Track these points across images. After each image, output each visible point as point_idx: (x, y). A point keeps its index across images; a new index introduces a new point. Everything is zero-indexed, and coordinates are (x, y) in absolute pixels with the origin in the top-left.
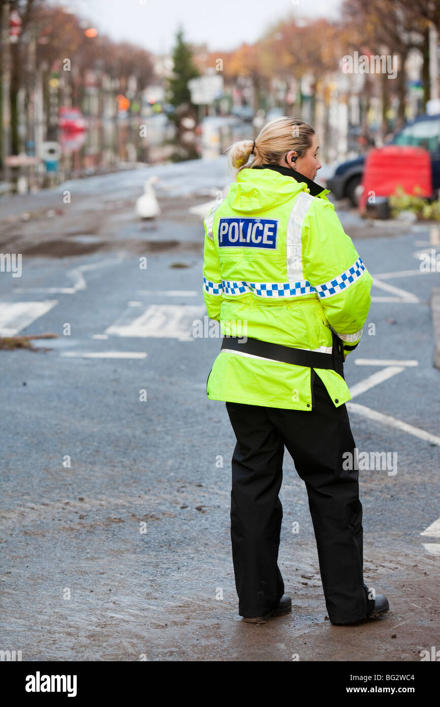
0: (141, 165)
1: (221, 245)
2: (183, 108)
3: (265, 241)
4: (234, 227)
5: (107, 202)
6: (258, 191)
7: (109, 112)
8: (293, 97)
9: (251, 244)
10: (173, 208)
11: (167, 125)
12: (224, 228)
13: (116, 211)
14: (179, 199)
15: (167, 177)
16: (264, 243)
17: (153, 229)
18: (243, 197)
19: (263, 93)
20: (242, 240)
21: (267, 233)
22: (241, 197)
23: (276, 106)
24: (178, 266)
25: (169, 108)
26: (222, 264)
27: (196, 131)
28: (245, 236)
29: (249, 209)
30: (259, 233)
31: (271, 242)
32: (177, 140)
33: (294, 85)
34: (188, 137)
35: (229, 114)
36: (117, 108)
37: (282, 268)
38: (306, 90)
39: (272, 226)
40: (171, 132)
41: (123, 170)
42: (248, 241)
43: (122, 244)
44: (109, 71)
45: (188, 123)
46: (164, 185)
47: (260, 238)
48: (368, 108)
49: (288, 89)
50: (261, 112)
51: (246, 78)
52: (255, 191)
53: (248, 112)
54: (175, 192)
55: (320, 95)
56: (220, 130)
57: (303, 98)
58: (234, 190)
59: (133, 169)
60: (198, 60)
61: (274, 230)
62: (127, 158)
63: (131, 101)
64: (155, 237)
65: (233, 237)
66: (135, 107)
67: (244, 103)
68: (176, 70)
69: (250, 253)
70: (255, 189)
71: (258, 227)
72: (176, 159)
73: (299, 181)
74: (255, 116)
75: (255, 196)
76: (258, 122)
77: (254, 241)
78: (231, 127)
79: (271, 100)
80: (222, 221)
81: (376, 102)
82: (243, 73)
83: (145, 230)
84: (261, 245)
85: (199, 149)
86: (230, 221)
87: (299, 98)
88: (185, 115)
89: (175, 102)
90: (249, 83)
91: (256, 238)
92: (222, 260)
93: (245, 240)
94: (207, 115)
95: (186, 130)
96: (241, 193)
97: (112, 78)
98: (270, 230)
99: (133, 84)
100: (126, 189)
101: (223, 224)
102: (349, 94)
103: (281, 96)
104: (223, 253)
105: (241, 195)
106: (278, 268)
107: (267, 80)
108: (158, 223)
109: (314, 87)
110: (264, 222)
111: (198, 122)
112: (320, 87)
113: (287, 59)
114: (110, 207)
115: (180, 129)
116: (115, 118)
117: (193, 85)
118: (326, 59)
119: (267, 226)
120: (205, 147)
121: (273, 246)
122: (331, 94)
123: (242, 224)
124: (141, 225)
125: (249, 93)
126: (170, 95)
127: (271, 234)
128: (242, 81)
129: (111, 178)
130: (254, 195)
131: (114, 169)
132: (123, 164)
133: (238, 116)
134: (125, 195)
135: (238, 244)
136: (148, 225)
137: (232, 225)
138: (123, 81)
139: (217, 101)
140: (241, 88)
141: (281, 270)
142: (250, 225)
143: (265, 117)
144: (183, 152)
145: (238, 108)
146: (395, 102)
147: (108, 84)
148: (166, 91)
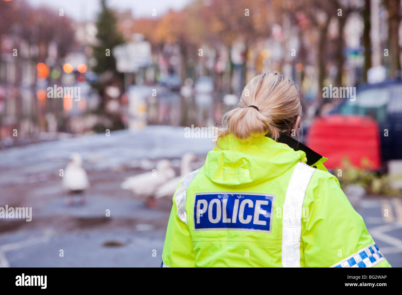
0: (64, 136)
1: (197, 226)
2: (107, 76)
3: (257, 222)
4: (215, 205)
5: (29, 175)
6: (248, 161)
7: (28, 80)
8: (222, 66)
9: (238, 225)
10: (102, 181)
11: (89, 94)
12: (202, 206)
13: (40, 184)
14: (107, 171)
15: (93, 148)
16: (255, 223)
17: (82, 204)
18: (227, 168)
19: (190, 61)
20: (225, 220)
21: (259, 211)
22: (224, 168)
23: (205, 75)
24: (112, 245)
25: (91, 76)
26: (198, 250)
27: (122, 100)
28: (230, 215)
29: (237, 182)
30: (249, 211)
31: (264, 223)
32: (101, 110)
33: (224, 54)
34: (113, 106)
35: (155, 83)
36: (36, 76)
37: (276, 255)
38: (237, 58)
39: (266, 203)
40: (94, 101)
41: (45, 141)
42: (234, 221)
43: (48, 221)
44: (27, 37)
45: (113, 92)
46: (92, 156)
47: (249, 218)
48: (303, 76)
49: (217, 58)
50: (189, 81)
51: (172, 45)
52: (244, 160)
53: (175, 81)
54: (102, 164)
55: (251, 64)
56: (147, 99)
57: (233, 66)
58: (216, 160)
59: (56, 140)
60: (124, 27)
61: (268, 208)
62: (46, 128)
63: (51, 69)
64: (84, 212)
65: (214, 217)
66: (55, 74)
67: (171, 71)
68: (99, 36)
69: (236, 236)
70: (244, 158)
71: (247, 205)
72: (99, 129)
73: (296, 150)
74: (183, 84)
75: (244, 167)
76: (186, 91)
77: (242, 221)
78: (158, 96)
79: (200, 69)
80: (198, 197)
81: (312, 71)
82: (170, 40)
83: (72, 205)
84: (251, 226)
85: (125, 119)
86: (209, 198)
87: (229, 66)
88: (110, 83)
89: (98, 70)
90: (176, 50)
91: (245, 218)
92: (198, 245)
93: (230, 220)
94: (134, 83)
95: (110, 98)
96: (226, 163)
97: (30, 44)
98: (263, 207)
99: (53, 51)
100: (48, 161)
101: (200, 202)
102: (282, 63)
103: (210, 64)
104: (199, 237)
105: (224, 166)
106: (272, 255)
107: (195, 48)
108: (87, 198)
109: (245, 55)
110: (255, 198)
111: (123, 90)
112: (252, 55)
113: (217, 26)
114: (32, 180)
115: (104, 98)
116: (34, 87)
117: (119, 52)
118: (258, 25)
119: (259, 203)
120: (132, 117)
121: (267, 228)
122: (264, 62)
123: (225, 201)
124: (67, 200)
125: (176, 61)
126: (93, 62)
127: (264, 212)
128: (168, 48)
129: (32, 150)
130: (242, 165)
131: (33, 140)
132: (43, 135)
133: (164, 85)
134: (48, 167)
135: (220, 225)
136: (77, 199)
137: (213, 201)
138: (43, 48)
139: (144, 69)
140: (167, 56)
141: (274, 257)
142: (237, 202)
143: (193, 86)
144: (107, 122)
145: (163, 77)
146: (332, 70)
147: (27, 51)
148: (88, 58)
